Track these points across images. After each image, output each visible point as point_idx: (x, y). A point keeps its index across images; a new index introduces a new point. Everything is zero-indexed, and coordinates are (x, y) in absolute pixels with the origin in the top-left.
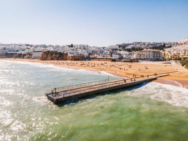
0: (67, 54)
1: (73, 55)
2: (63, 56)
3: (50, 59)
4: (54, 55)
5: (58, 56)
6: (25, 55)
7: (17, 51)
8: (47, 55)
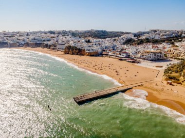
0: (84, 50)
1: (89, 52)
2: (81, 51)
3: (71, 53)
4: (74, 51)
5: (77, 51)
6: (50, 46)
7: (44, 41)
8: (69, 49)
